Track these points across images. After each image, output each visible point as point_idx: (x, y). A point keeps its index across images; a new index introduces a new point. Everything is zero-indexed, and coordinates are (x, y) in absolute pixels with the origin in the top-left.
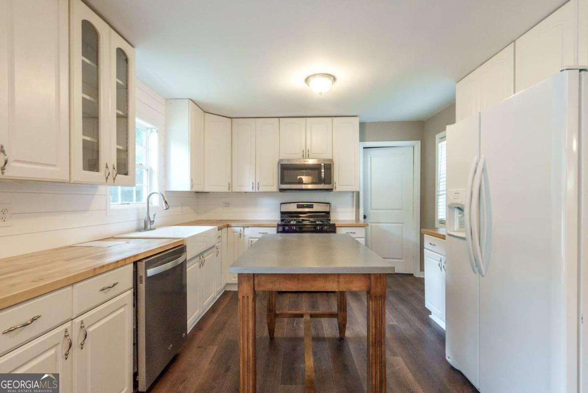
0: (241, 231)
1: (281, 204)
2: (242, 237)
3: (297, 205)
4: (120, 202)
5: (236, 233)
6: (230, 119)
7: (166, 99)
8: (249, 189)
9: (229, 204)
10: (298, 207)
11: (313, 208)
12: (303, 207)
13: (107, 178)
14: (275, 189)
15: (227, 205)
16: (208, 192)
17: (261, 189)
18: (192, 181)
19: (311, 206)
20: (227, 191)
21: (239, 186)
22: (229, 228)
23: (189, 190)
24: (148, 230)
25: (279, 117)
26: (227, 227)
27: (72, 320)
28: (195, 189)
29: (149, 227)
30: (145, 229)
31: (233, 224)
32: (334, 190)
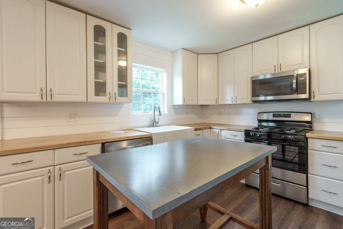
0: (218, 132)
1: (258, 113)
2: (219, 137)
3: (273, 114)
4: (142, 111)
5: (216, 134)
6: (216, 55)
7: (172, 52)
8: (229, 102)
9: (221, 113)
10: (274, 116)
11: (290, 117)
12: (279, 116)
13: (110, 99)
14: (249, 101)
15: (220, 114)
16: (209, 105)
17: (239, 102)
18: (184, 98)
19: (289, 116)
20: (215, 104)
21: (223, 100)
22: (211, 129)
23: (182, 104)
24: (154, 127)
25: (252, 43)
26: (210, 129)
27: (54, 166)
28: (187, 103)
29: (154, 125)
30: (153, 126)
31: (214, 127)
32: (312, 100)
